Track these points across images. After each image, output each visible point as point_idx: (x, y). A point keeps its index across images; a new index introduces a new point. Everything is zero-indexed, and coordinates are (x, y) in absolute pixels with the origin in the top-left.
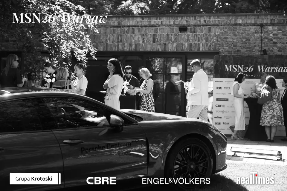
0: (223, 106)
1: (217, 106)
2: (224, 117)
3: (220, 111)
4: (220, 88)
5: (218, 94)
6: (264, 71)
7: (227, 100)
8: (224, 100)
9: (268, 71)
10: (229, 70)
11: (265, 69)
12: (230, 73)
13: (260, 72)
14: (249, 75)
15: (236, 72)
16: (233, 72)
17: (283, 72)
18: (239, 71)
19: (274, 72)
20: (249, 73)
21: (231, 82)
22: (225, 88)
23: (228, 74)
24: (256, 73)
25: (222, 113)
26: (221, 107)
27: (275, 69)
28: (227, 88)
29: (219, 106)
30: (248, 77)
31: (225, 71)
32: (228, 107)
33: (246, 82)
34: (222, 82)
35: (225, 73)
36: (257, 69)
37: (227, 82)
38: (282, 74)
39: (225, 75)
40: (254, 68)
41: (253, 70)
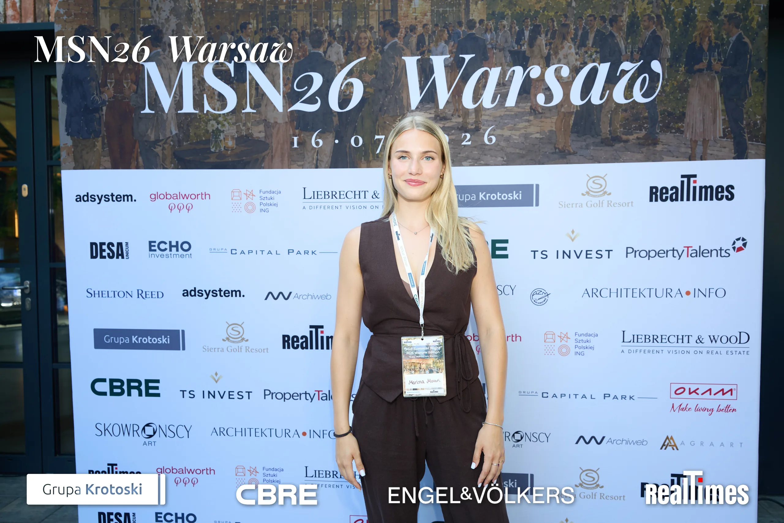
0: (149, 388)
1: (99, 387)
2: (162, 471)
3: (125, 430)
4: (119, 251)
5: (101, 294)
6: (457, 94)
7: (174, 340)
8: (147, 340)
9: (487, 101)
10: (178, 103)
12: (188, 125)
13: (417, 108)
14: (337, 141)
15: (229, 118)
16: (210, 120)
17: (614, 106)
18: (251, 108)
19: (531, 108)
20: (333, 118)
21: (193, 197)
22: (155, 250)
23: (168, 134)
24: (386, 115)
25: (145, 443)
26: (135, 392)
27: (541, 78)
28: (171, 250)
29: (117, 387)
30: (327, 158)
31: (144, 109)
32: (187, 394)
33: (316, 200)
34: (129, 197)
35: (149, 131)
36: (392, 83)
37: (166, 196)
38: (599, 120)
39: (146, 141)
40: (374, 76)
41: (365, 92)
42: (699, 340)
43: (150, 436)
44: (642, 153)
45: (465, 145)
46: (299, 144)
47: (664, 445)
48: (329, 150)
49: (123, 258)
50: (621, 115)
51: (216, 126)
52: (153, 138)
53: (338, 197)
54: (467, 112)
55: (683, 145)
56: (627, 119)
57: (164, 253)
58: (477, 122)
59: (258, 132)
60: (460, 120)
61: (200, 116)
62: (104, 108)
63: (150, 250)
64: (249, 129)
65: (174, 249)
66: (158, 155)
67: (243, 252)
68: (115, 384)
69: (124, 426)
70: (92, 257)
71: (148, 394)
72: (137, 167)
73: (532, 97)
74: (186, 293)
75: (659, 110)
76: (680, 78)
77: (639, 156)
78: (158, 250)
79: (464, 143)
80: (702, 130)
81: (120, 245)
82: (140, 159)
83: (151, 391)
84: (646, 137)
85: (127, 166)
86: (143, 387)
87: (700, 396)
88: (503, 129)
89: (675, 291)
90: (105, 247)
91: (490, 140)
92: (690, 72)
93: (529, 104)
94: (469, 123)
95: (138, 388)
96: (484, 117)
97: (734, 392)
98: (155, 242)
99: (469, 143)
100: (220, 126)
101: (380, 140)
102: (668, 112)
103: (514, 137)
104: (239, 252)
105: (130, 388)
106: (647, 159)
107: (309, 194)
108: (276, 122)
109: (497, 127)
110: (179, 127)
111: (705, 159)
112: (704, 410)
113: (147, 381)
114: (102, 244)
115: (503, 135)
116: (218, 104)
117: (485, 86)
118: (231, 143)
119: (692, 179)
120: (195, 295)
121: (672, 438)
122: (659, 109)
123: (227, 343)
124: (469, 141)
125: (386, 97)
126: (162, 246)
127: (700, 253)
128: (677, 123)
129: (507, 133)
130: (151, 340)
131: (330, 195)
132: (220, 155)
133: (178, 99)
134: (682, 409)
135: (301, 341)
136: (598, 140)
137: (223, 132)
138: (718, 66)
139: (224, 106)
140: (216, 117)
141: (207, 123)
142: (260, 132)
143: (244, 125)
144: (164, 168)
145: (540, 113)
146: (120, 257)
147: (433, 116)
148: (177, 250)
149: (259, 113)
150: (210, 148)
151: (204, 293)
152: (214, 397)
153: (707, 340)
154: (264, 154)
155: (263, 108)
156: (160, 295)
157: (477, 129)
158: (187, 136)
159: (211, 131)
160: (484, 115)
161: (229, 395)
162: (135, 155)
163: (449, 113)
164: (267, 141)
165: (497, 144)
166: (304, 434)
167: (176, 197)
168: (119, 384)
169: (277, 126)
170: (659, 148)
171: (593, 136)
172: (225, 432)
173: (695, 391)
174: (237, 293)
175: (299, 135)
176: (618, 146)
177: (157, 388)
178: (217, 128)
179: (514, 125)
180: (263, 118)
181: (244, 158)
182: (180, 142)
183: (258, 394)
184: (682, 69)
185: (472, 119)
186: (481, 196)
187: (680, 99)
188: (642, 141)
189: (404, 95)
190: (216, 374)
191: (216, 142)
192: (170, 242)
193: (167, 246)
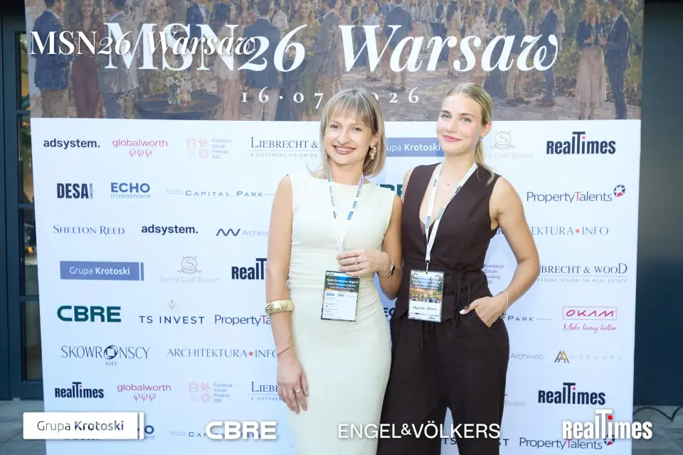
0: (111, 314)
1: (65, 313)
2: (122, 388)
3: (88, 352)
4: (83, 192)
5: (67, 230)
6: (386, 59)
7: (133, 271)
8: (109, 271)
10: (139, 60)
11: (393, 45)
12: (148, 81)
13: (351, 70)
14: (281, 97)
15: (185, 74)
16: (168, 76)
17: (518, 72)
18: (205, 66)
19: (449, 72)
20: (279, 77)
21: (152, 144)
22: (117, 191)
23: (130, 88)
24: (325, 75)
25: (107, 364)
26: (97, 318)
27: (458, 48)
28: (131, 191)
29: (81, 314)
30: (272, 111)
31: (108, 64)
32: (145, 319)
33: (262, 148)
34: (93, 144)
35: (112, 85)
36: (330, 48)
37: (127, 143)
38: (505, 84)
39: (110, 94)
40: (314, 41)
41: (306, 55)
42: (587, 270)
43: (112, 357)
44: (541, 112)
45: (392, 103)
46: (247, 99)
47: (557, 359)
48: (274, 104)
49: (87, 197)
50: (523, 81)
51: (173, 81)
52: (115, 91)
53: (282, 146)
54: (394, 75)
55: (574, 107)
56: (528, 84)
57: (125, 193)
58: (403, 83)
59: (211, 88)
60: (389, 81)
61: (159, 72)
62: (71, 63)
63: (113, 191)
64: (203, 85)
65: (134, 190)
66: (119, 106)
67: (196, 194)
68: (80, 311)
69: (88, 349)
70: (59, 196)
71: (109, 320)
72: (101, 117)
73: (450, 64)
74: (145, 230)
75: (554, 78)
76: (573, 50)
77: (538, 115)
78: (119, 191)
79: (391, 102)
80: (590, 94)
81: (84, 186)
82: (104, 110)
83: (112, 317)
84: (543, 100)
85: (92, 115)
86: (105, 314)
87: (587, 317)
88: (424, 90)
89: (567, 229)
90: (70, 188)
91: (414, 99)
92: (581, 45)
93: (447, 69)
94: (395, 84)
95: (101, 314)
96: (408, 80)
97: (614, 314)
98: (117, 184)
99: (396, 101)
100: (177, 81)
101: (319, 97)
102: (562, 78)
103: (435, 97)
104: (193, 193)
105: (93, 314)
106: (546, 118)
107: (256, 143)
108: (227, 80)
109: (420, 88)
110: (140, 82)
111: (592, 119)
112: (591, 328)
113: (109, 308)
114: (68, 185)
115: (424, 95)
116: (175, 62)
117: (409, 53)
118: (187, 97)
119: (581, 136)
120: (153, 231)
121: (564, 353)
122: (556, 75)
123: (182, 274)
124: (396, 99)
125: (325, 59)
126: (124, 188)
127: (587, 197)
128: (569, 88)
129: (428, 94)
130: (113, 272)
131: (275, 144)
132: (177, 107)
133: (138, 57)
134: (571, 328)
135: (248, 272)
136: (504, 101)
137: (180, 86)
138: (603, 41)
139: (181, 64)
140: (173, 74)
141: (165, 78)
142: (213, 88)
143: (199, 81)
144: (126, 118)
145: (456, 77)
146: (85, 197)
147: (365, 77)
148: (137, 191)
149: (212, 71)
150: (167, 101)
151: (161, 229)
152: (170, 322)
153: (592, 271)
154: (216, 107)
155: (215, 67)
156: (121, 231)
157: (403, 90)
158: (147, 91)
159: (168, 85)
160: (409, 77)
161: (184, 320)
162: (99, 105)
163: (379, 75)
164: (219, 96)
165: (419, 103)
166: (251, 354)
167: (137, 143)
168: (83, 311)
169: (228, 83)
170: (555, 109)
171: (500, 97)
172: (180, 353)
173: (583, 313)
174: (191, 229)
175: (248, 91)
176: (521, 106)
177: (118, 314)
178: (174, 84)
179: (435, 87)
180: (216, 75)
181: (198, 111)
182: (140, 95)
183: (209, 319)
184: (574, 42)
185: (398, 81)
186: (406, 147)
187: (572, 69)
188: (541, 103)
189: (340, 59)
190: (172, 302)
191: (173, 95)
192: (131, 184)
193: (128, 188)
